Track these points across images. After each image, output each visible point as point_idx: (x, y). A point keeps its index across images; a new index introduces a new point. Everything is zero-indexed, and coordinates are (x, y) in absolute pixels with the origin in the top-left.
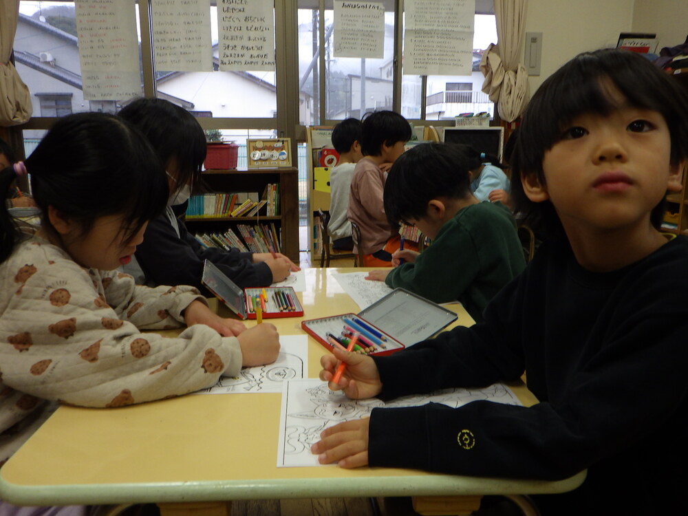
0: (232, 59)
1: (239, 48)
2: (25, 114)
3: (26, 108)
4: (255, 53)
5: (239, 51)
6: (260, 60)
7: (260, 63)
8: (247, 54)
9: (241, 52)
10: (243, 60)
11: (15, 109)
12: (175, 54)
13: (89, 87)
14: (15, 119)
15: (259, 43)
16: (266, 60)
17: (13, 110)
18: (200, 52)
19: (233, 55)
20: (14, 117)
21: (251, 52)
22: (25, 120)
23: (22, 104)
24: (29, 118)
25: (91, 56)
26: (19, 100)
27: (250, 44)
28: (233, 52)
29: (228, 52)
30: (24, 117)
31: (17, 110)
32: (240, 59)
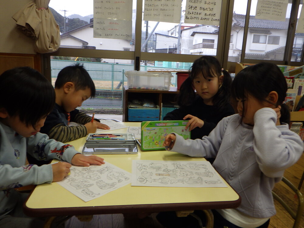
0: (193, 16)
1: (198, 8)
2: (56, 45)
3: (57, 41)
4: (208, 12)
5: (198, 10)
6: (210, 17)
7: (210, 19)
8: (203, 12)
9: (199, 11)
10: (200, 17)
11: (50, 41)
12: (157, 10)
13: (98, 29)
14: (50, 49)
15: (211, 6)
16: (214, 18)
17: (49, 42)
18: (173, 10)
19: (194, 13)
20: (50, 47)
21: (206, 12)
22: (55, 50)
23: (55, 38)
24: (57, 48)
25: (101, 8)
26: (53, 35)
27: (206, 6)
28: (194, 11)
29: (191, 11)
30: (55, 48)
31: (51, 42)
32: (198, 16)
